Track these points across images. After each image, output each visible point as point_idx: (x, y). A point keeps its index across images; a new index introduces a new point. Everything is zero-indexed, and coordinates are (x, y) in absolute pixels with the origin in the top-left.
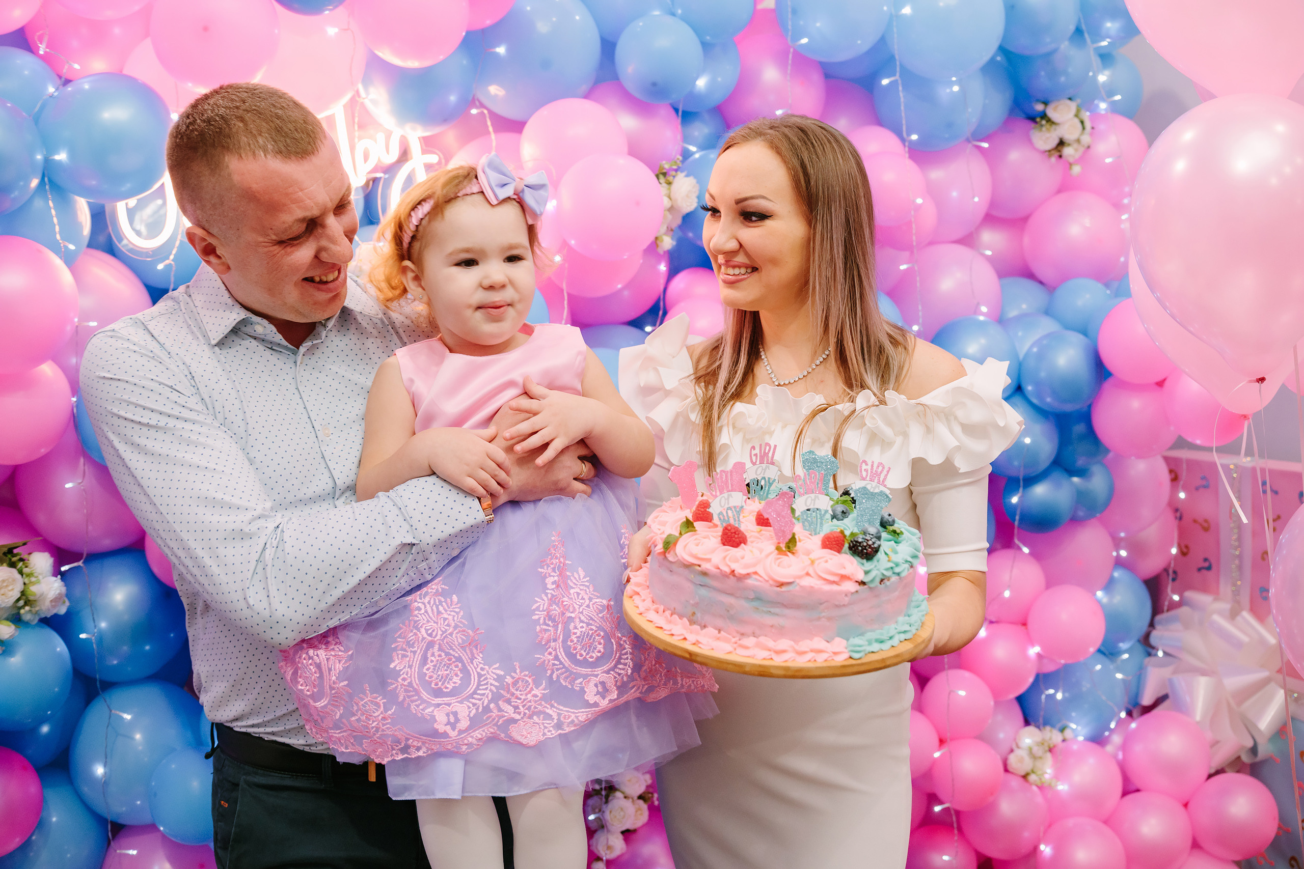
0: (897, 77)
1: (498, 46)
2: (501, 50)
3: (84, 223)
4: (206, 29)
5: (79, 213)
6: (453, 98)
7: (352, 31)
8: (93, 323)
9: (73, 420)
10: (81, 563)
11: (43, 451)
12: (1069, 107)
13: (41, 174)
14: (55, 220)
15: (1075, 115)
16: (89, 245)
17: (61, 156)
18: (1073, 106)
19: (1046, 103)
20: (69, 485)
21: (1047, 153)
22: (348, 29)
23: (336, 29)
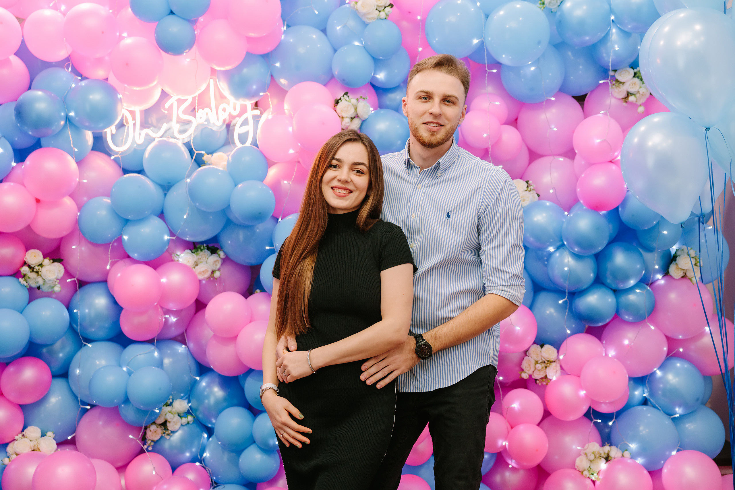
1: (276, 63)
2: (278, 65)
3: (89, 140)
4: (127, 64)
5: (87, 136)
6: (254, 87)
7: (197, 60)
8: (85, 181)
9: (77, 222)
10: (75, 279)
11: (64, 233)
12: (629, 72)
13: (65, 120)
14: (71, 139)
15: (634, 77)
16: (93, 149)
17: (72, 114)
18: (632, 72)
19: (615, 71)
20: (74, 247)
21: (621, 100)
22: (195, 59)
23: (189, 60)
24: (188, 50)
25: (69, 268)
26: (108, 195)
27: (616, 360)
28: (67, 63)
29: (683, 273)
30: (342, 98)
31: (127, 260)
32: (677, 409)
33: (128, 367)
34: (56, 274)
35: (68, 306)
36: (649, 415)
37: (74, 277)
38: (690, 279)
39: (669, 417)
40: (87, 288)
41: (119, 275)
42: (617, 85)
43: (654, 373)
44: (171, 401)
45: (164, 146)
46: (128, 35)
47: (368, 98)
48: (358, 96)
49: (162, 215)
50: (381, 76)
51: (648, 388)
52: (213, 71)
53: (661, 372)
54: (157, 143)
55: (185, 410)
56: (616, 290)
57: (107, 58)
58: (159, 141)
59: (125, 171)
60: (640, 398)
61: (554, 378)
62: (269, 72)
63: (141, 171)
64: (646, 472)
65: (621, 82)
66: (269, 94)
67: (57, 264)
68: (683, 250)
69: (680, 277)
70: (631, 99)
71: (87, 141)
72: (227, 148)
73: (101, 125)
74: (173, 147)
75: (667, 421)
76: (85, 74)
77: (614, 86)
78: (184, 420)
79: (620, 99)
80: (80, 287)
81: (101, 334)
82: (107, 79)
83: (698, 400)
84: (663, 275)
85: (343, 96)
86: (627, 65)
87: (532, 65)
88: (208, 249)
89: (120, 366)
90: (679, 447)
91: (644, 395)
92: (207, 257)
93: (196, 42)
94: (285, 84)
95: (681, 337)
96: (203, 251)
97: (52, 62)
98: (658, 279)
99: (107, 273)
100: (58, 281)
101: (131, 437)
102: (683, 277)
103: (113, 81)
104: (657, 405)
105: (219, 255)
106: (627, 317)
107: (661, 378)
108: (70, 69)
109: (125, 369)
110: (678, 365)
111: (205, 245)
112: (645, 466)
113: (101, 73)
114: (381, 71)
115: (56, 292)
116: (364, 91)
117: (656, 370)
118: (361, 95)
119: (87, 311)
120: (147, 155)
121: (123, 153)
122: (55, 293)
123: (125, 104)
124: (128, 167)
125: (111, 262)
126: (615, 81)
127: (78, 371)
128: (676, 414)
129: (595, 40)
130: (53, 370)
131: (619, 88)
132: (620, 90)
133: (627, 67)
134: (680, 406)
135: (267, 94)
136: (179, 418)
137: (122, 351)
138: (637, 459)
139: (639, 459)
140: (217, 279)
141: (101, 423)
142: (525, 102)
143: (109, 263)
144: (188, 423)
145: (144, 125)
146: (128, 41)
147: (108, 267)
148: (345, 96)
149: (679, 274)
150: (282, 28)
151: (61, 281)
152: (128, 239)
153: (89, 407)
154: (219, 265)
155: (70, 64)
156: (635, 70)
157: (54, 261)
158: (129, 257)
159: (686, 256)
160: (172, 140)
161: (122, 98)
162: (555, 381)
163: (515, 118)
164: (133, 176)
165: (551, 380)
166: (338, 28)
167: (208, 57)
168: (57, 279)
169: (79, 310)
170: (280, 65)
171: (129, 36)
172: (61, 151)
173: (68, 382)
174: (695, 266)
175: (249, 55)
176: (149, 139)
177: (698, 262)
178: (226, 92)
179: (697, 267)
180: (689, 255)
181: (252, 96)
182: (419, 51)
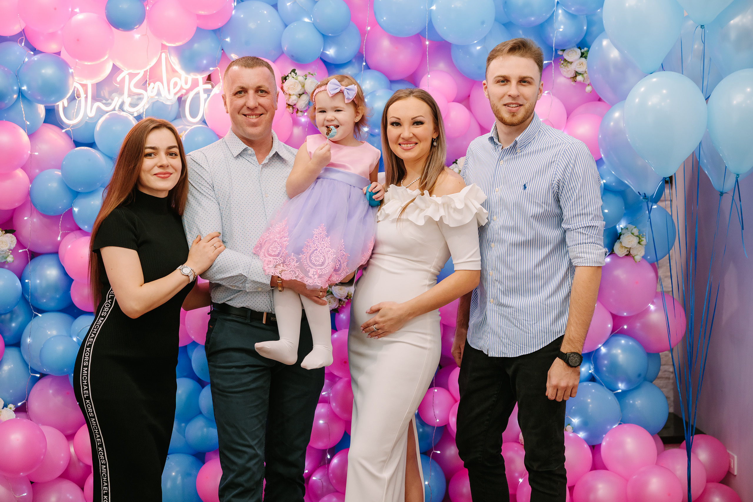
1: (227, 38)
2: (228, 40)
3: (41, 113)
4: (78, 40)
5: (39, 109)
6: (205, 62)
7: (147, 36)
8: (36, 154)
9: (29, 194)
10: (27, 250)
11: (17, 205)
12: (576, 52)
13: (18, 95)
14: (23, 112)
15: (581, 57)
16: (45, 122)
17: (24, 88)
18: (579, 52)
19: (564, 50)
20: (26, 218)
21: (570, 79)
22: (146, 35)
23: (139, 35)
24: (138, 26)
25: (21, 239)
26: (59, 167)
28: (20, 38)
29: (627, 251)
30: (289, 75)
31: (78, 233)
32: (620, 385)
33: (78, 337)
34: (9, 245)
35: (21, 278)
36: (593, 391)
37: (26, 248)
38: (633, 257)
39: (612, 392)
40: (38, 260)
41: (69, 247)
42: (565, 64)
43: (599, 350)
45: (114, 119)
46: (80, 10)
47: (316, 74)
48: (306, 72)
50: (331, 52)
51: (593, 365)
52: (163, 46)
53: (606, 349)
54: (108, 116)
57: (60, 32)
58: (110, 115)
59: (77, 144)
60: (587, 375)
62: (220, 47)
63: (92, 145)
64: (586, 446)
65: (569, 62)
66: (219, 69)
67: (8, 235)
68: (627, 229)
69: (624, 255)
70: (579, 78)
71: (39, 114)
73: (53, 99)
74: (125, 120)
75: (610, 397)
76: (39, 47)
77: (562, 66)
79: (568, 78)
80: (31, 259)
81: (52, 304)
82: (59, 53)
83: (639, 375)
84: (609, 253)
85: (291, 73)
86: (574, 45)
87: (478, 44)
89: (71, 337)
90: (621, 421)
91: (590, 372)
93: (146, 17)
95: (625, 314)
97: (7, 36)
99: (58, 244)
100: (11, 252)
102: (627, 255)
103: (64, 55)
104: (601, 382)
107: (605, 354)
108: (23, 44)
109: (75, 339)
110: (623, 342)
112: (586, 440)
113: (53, 47)
114: (330, 48)
115: (9, 262)
116: (314, 67)
117: (601, 347)
118: (309, 72)
119: (38, 281)
120: (98, 128)
121: (74, 126)
122: (8, 264)
123: (76, 78)
124: (79, 140)
125: (62, 233)
126: (563, 61)
127: (29, 340)
128: (619, 389)
129: (541, 20)
130: (6, 339)
131: (568, 67)
132: (568, 69)
133: (575, 46)
134: (622, 382)
135: (218, 69)
137: (74, 321)
138: (578, 434)
139: (581, 433)
141: (51, 391)
142: (476, 80)
143: (60, 235)
145: (96, 98)
146: (80, 17)
147: (59, 239)
148: (292, 73)
149: (623, 253)
150: (233, 4)
151: (13, 251)
152: (78, 211)
153: (38, 375)
155: (23, 38)
156: (583, 51)
157: (7, 232)
158: (80, 229)
159: (630, 234)
160: (123, 114)
161: (73, 72)
164: (84, 149)
166: (288, 4)
167: (158, 33)
168: (10, 250)
169: (30, 280)
170: (231, 40)
171: (82, 11)
172: (12, 123)
173: (20, 351)
174: (639, 245)
175: (199, 30)
176: (100, 113)
177: (642, 240)
178: (177, 67)
179: (640, 245)
180: (633, 234)
181: (203, 71)
182: (367, 29)
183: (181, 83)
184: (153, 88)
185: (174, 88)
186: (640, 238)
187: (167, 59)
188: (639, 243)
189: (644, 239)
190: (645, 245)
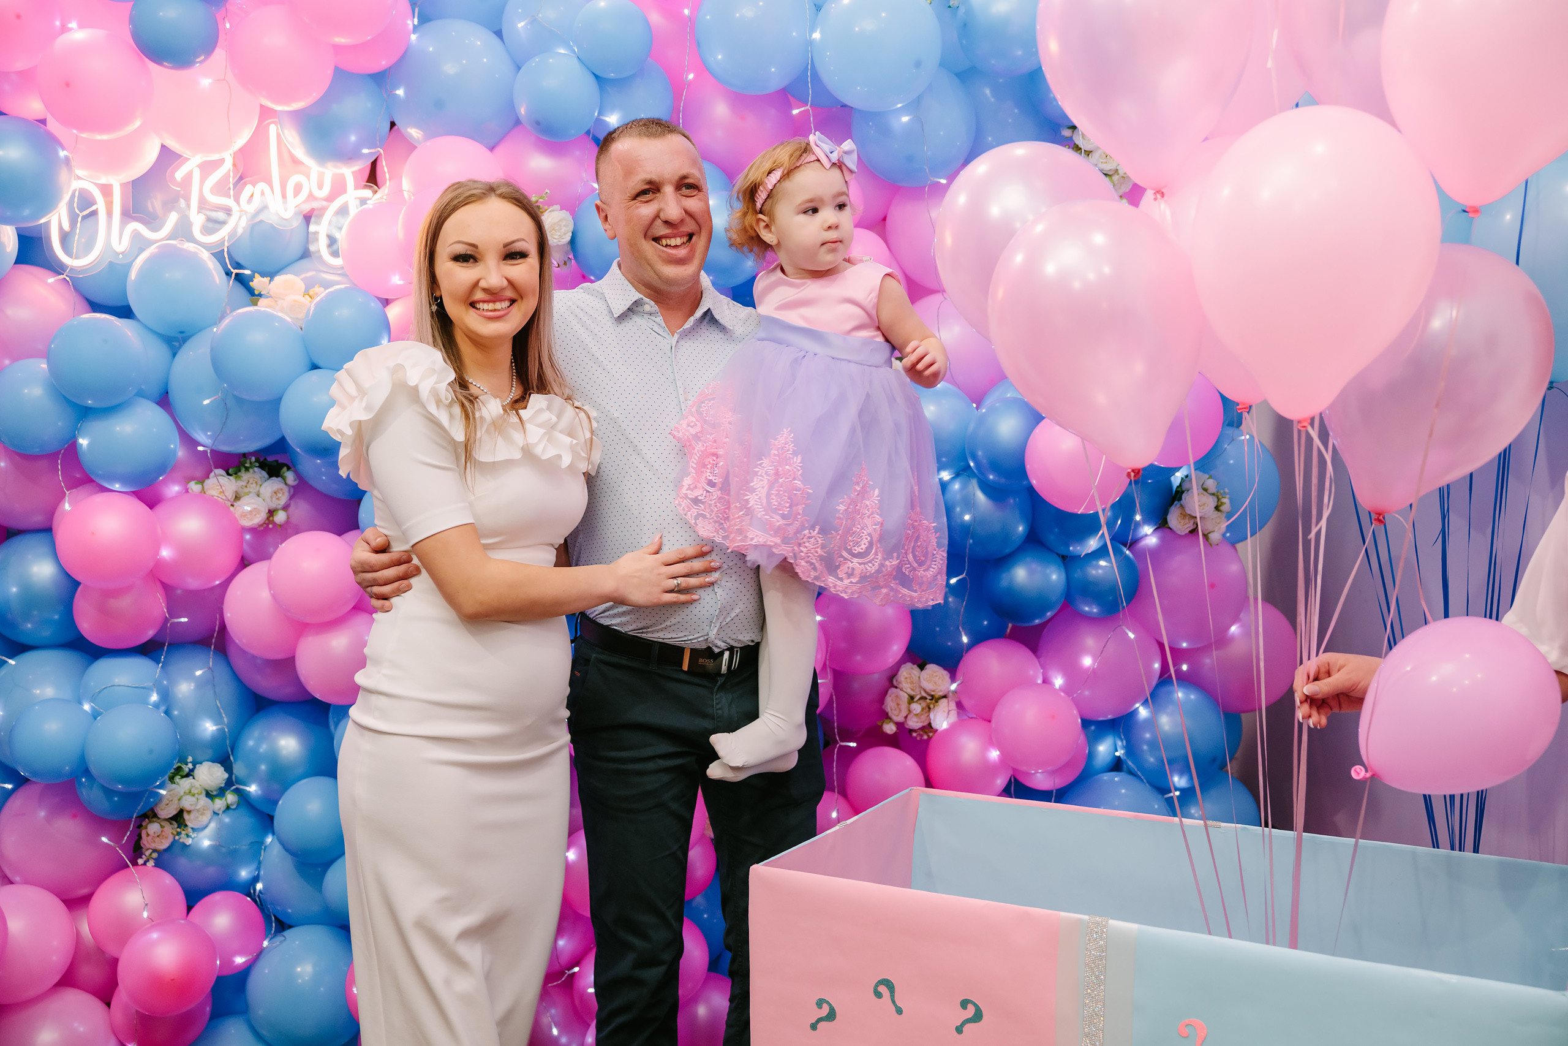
0: (808, 107)
1: (398, 88)
2: (400, 92)
3: (6, 243)
4: (68, 85)
5: (2, 236)
6: (353, 138)
7: (228, 82)
16: (19, 261)
19: (1074, 128)
22: (224, 80)
23: (211, 81)
24: (204, 57)
26: (45, 355)
27: (1062, 694)
29: (1194, 524)
32: (1176, 779)
33: (92, 704)
36: (1123, 791)
38: (1206, 537)
39: (1160, 796)
40: (17, 543)
43: (1135, 712)
44: (190, 766)
45: (168, 256)
46: (78, 24)
49: (164, 401)
50: (613, 119)
51: (1124, 741)
53: (1147, 710)
54: (156, 250)
55: (222, 783)
56: (1067, 556)
58: (158, 247)
59: (93, 306)
60: (1109, 758)
61: (945, 726)
62: (387, 111)
63: (123, 311)
69: (1187, 532)
71: (3, 246)
72: (304, 263)
73: (26, 212)
74: (192, 261)
75: (1155, 804)
77: (1071, 158)
78: (219, 804)
80: (5, 541)
81: (47, 634)
82: (44, 121)
83: (1213, 760)
84: (1156, 527)
87: (904, 110)
88: (263, 466)
89: (80, 700)
91: (1117, 754)
92: (260, 483)
93: (221, 41)
94: (418, 137)
95: (1185, 645)
96: (251, 470)
98: (1146, 535)
99: (48, 516)
101: (104, 839)
102: (1191, 532)
103: (52, 124)
104: (1139, 773)
105: (284, 479)
106: (1087, 609)
107: (1147, 721)
109: (87, 707)
110: (1180, 695)
111: (253, 459)
113: (34, 109)
114: (613, 110)
117: (1139, 707)
119: (13, 589)
120: (133, 275)
121: (85, 269)
123: (79, 170)
124: (96, 298)
135: (379, 153)
136: (208, 800)
140: (281, 526)
141: (42, 813)
142: (900, 183)
144: (228, 808)
145: (132, 213)
146: (77, 36)
149: (1186, 526)
150: (409, 22)
152: (89, 445)
153: (13, 786)
154: (284, 499)
159: (1200, 490)
160: (190, 246)
161: (70, 156)
162: (946, 731)
163: (882, 217)
164: (99, 319)
165: (937, 730)
166: (521, 25)
167: (251, 81)
170: (405, 92)
171: (83, 26)
174: (1217, 512)
175: (341, 75)
176: (140, 244)
177: (1222, 504)
178: (300, 153)
179: (1219, 513)
180: (1205, 490)
181: (350, 159)
182: (687, 77)
183: (310, 186)
184: (252, 196)
185: (295, 196)
186: (1219, 499)
187: (278, 135)
188: (1217, 508)
189: (1226, 500)
190: (1228, 513)
